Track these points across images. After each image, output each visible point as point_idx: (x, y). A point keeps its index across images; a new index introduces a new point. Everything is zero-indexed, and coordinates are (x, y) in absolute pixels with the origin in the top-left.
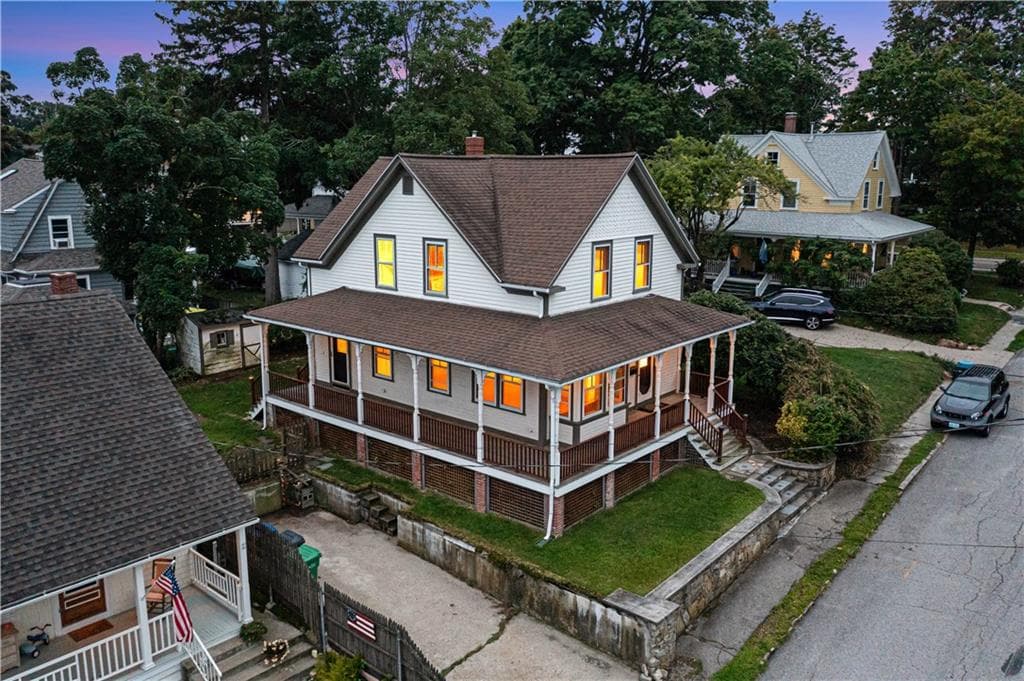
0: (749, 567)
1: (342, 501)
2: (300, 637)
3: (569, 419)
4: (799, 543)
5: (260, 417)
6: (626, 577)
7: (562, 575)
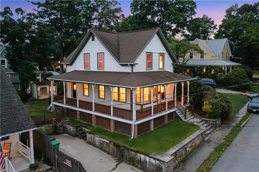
0: (197, 148)
1: (71, 130)
2: (50, 169)
3: (139, 103)
4: (211, 142)
5: (50, 109)
6: (157, 149)
7: (136, 149)
